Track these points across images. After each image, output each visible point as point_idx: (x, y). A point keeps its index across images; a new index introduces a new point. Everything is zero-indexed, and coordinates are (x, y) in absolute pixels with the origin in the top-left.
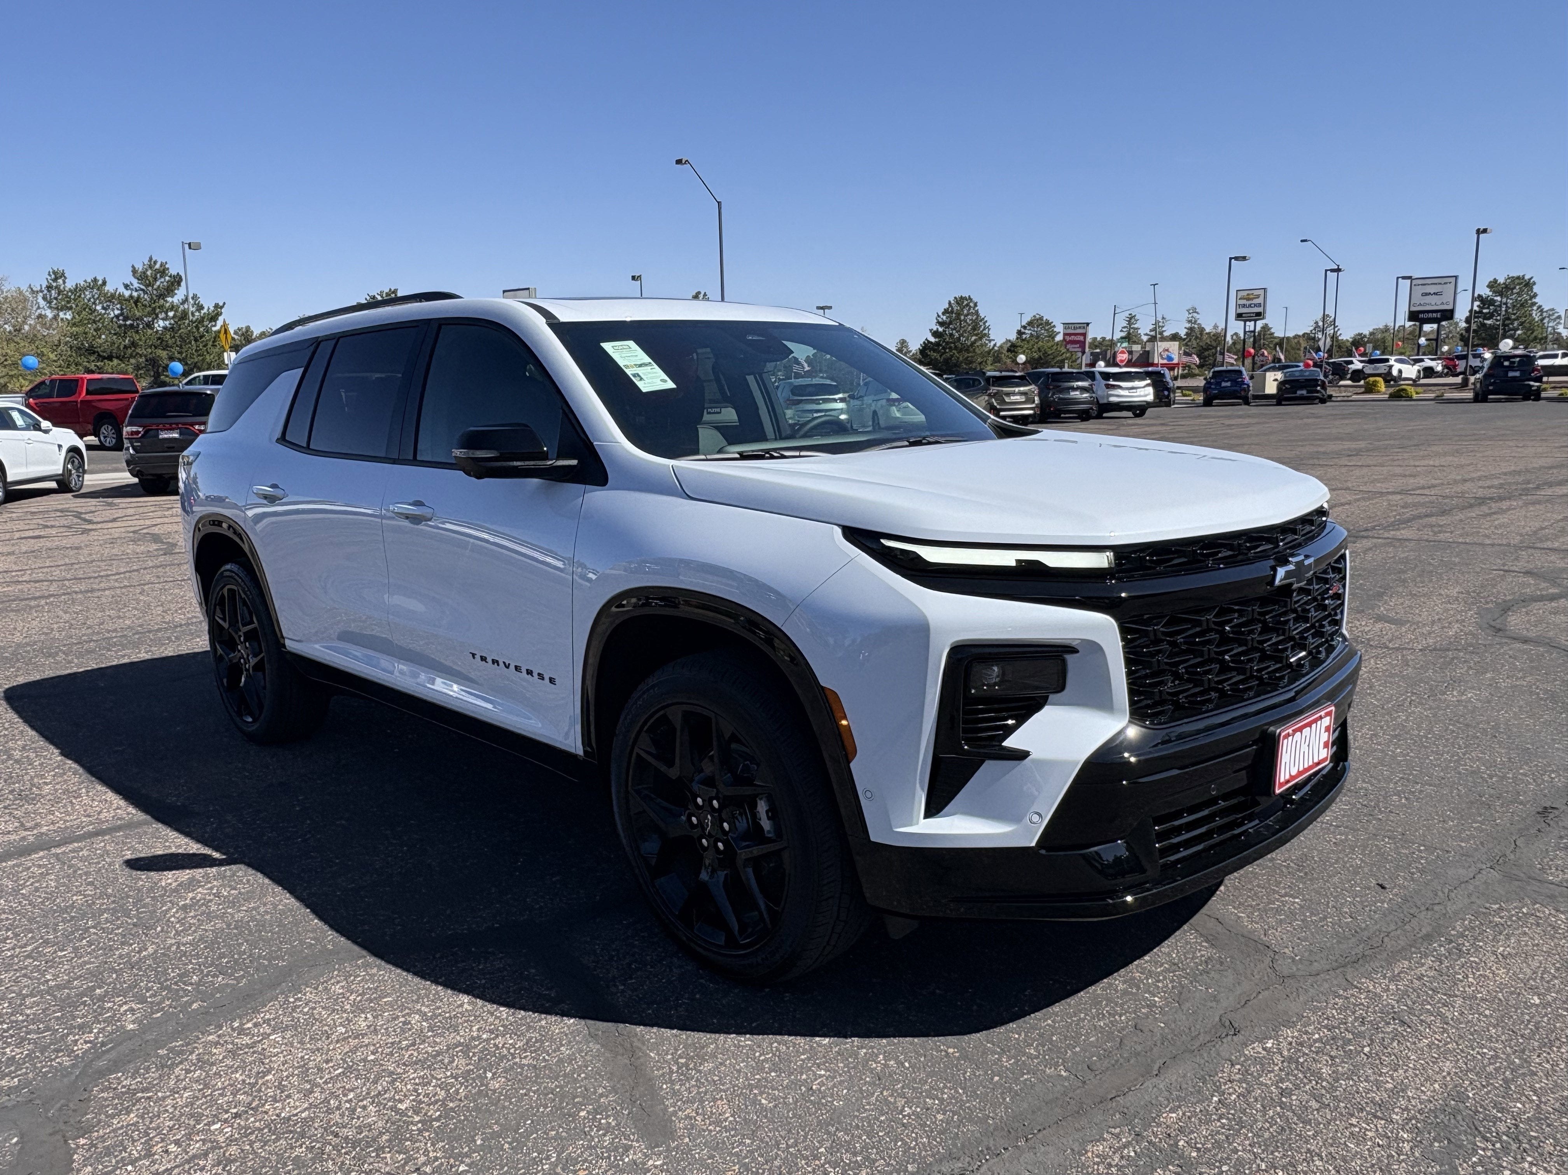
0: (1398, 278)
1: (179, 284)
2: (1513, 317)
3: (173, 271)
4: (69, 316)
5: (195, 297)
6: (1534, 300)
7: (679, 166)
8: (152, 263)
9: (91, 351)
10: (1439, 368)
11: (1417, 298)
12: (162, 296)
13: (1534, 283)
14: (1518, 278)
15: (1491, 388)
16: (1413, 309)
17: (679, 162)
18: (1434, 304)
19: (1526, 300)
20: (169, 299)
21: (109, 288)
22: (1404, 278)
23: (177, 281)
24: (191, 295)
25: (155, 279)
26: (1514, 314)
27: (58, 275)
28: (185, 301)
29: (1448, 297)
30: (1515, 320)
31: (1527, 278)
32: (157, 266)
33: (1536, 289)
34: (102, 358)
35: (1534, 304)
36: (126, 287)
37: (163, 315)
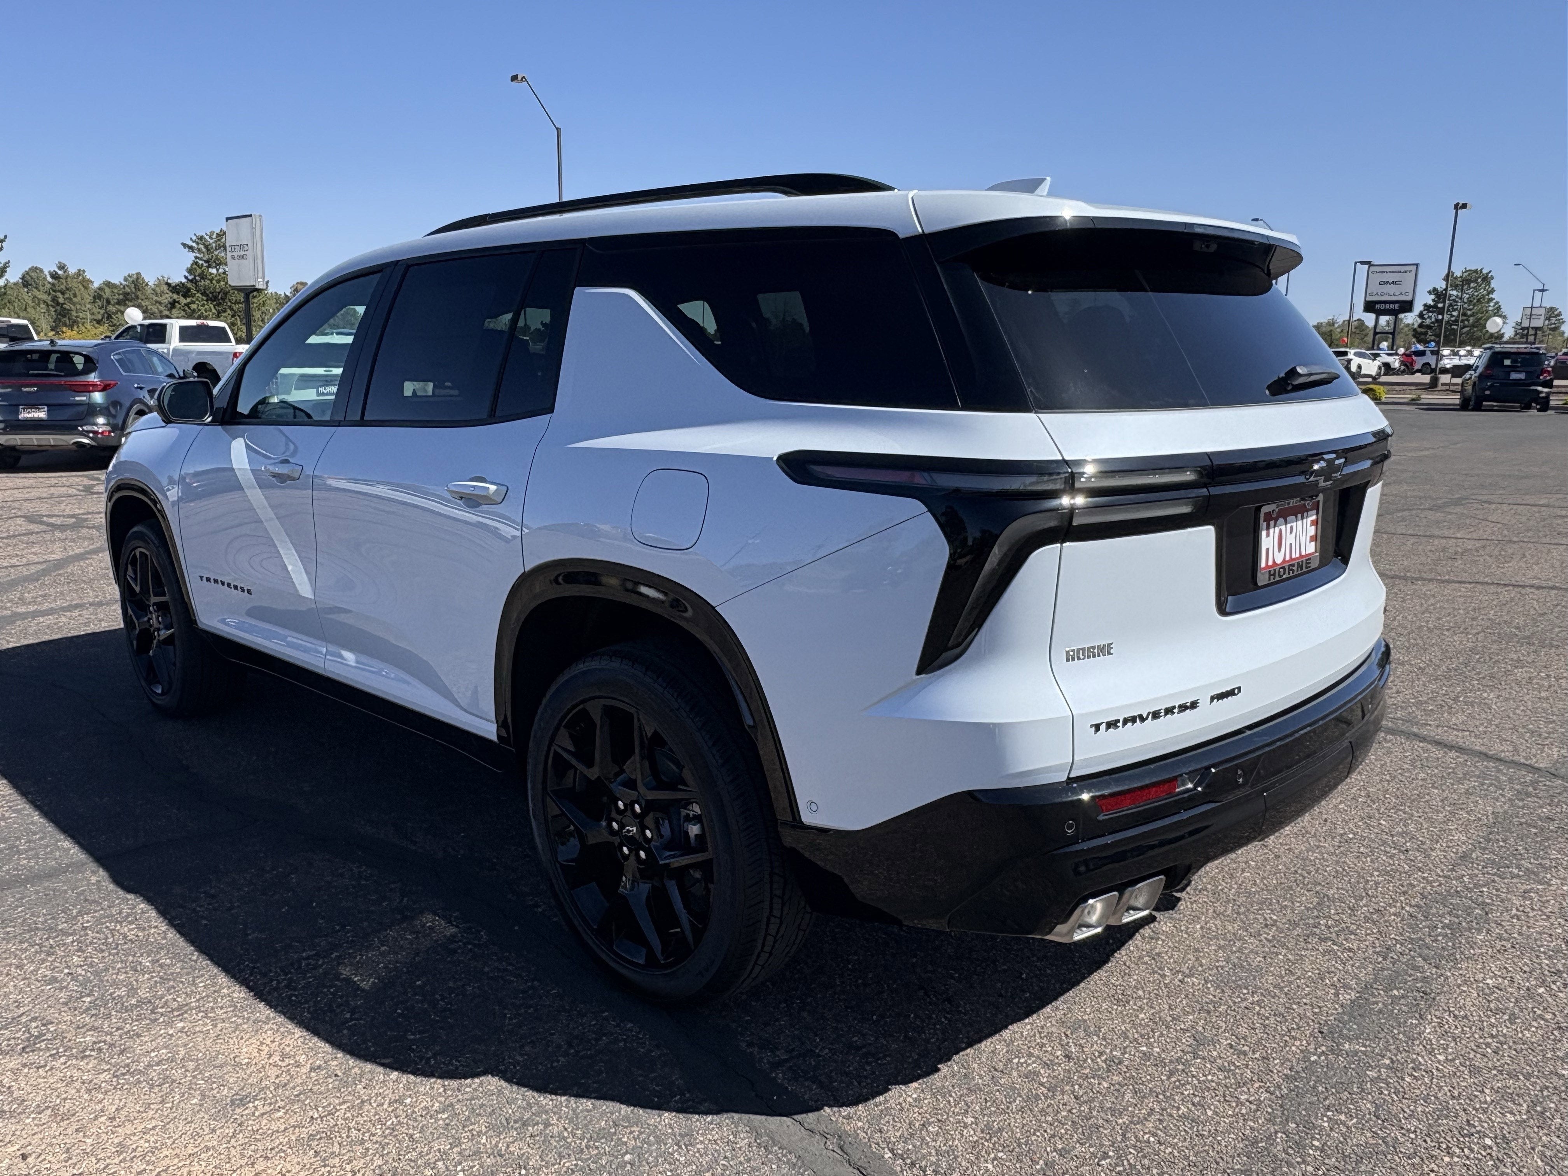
0: (1356, 263)
2: (1469, 313)
6: (1491, 296)
7: (514, 83)
10: (1397, 365)
11: (1374, 288)
13: (1492, 278)
14: (1476, 271)
15: (1487, 392)
16: (1369, 298)
17: (514, 78)
18: (1392, 294)
19: (1483, 296)
22: (1362, 263)
26: (1470, 310)
29: (1408, 286)
30: (1471, 316)
31: (1484, 271)
33: (1493, 284)
35: (1492, 300)
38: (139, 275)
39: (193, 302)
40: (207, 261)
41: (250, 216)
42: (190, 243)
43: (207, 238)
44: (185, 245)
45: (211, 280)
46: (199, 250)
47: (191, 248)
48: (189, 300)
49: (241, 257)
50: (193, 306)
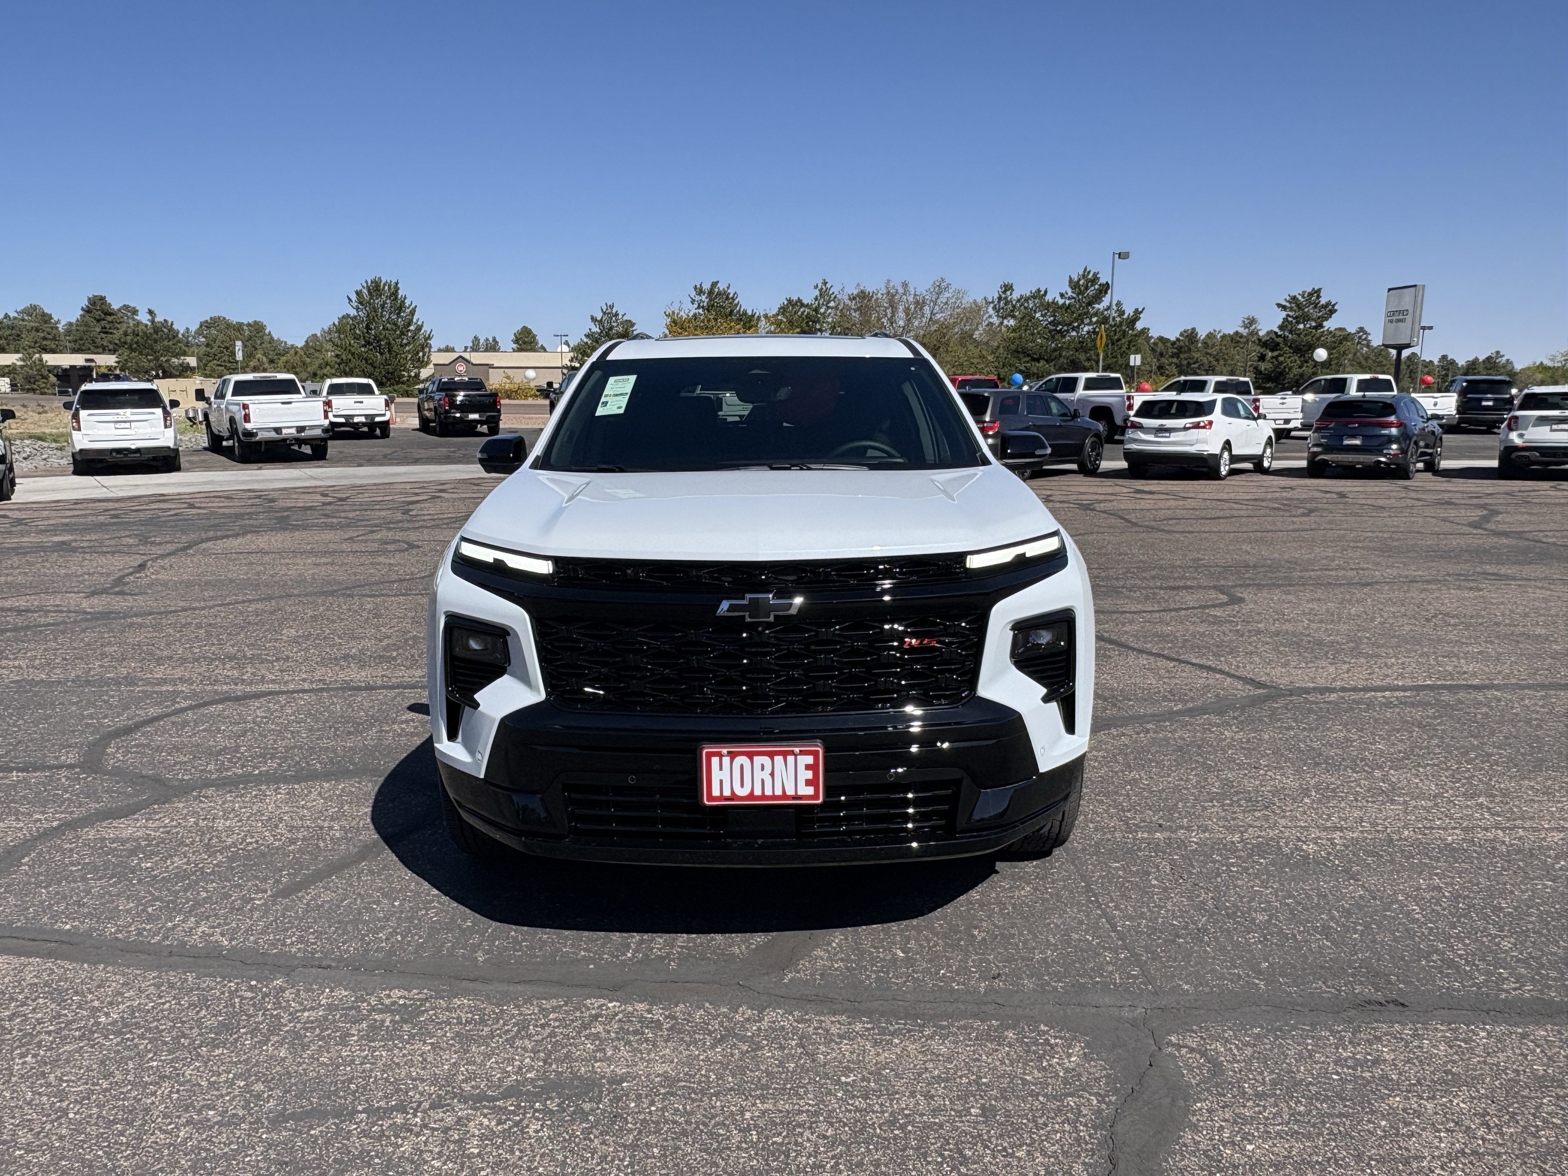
1: (1106, 293)
3: (1103, 281)
4: (1012, 322)
5: (1119, 304)
8: (1086, 273)
9: (1025, 353)
12: (1090, 304)
20: (1097, 306)
21: (1049, 298)
23: (1105, 288)
24: (1114, 303)
25: (1087, 288)
27: (1008, 288)
28: (1109, 308)
32: (1090, 276)
34: (1033, 359)
36: (1062, 295)
37: (1087, 321)
38: (1194, 329)
39: (1280, 355)
40: (1296, 318)
41: (1415, 286)
42: (1284, 303)
43: (1300, 298)
44: (1279, 305)
45: (1299, 335)
46: (1291, 309)
47: (1284, 308)
48: (1276, 353)
49: (1399, 321)
50: (1281, 359)
